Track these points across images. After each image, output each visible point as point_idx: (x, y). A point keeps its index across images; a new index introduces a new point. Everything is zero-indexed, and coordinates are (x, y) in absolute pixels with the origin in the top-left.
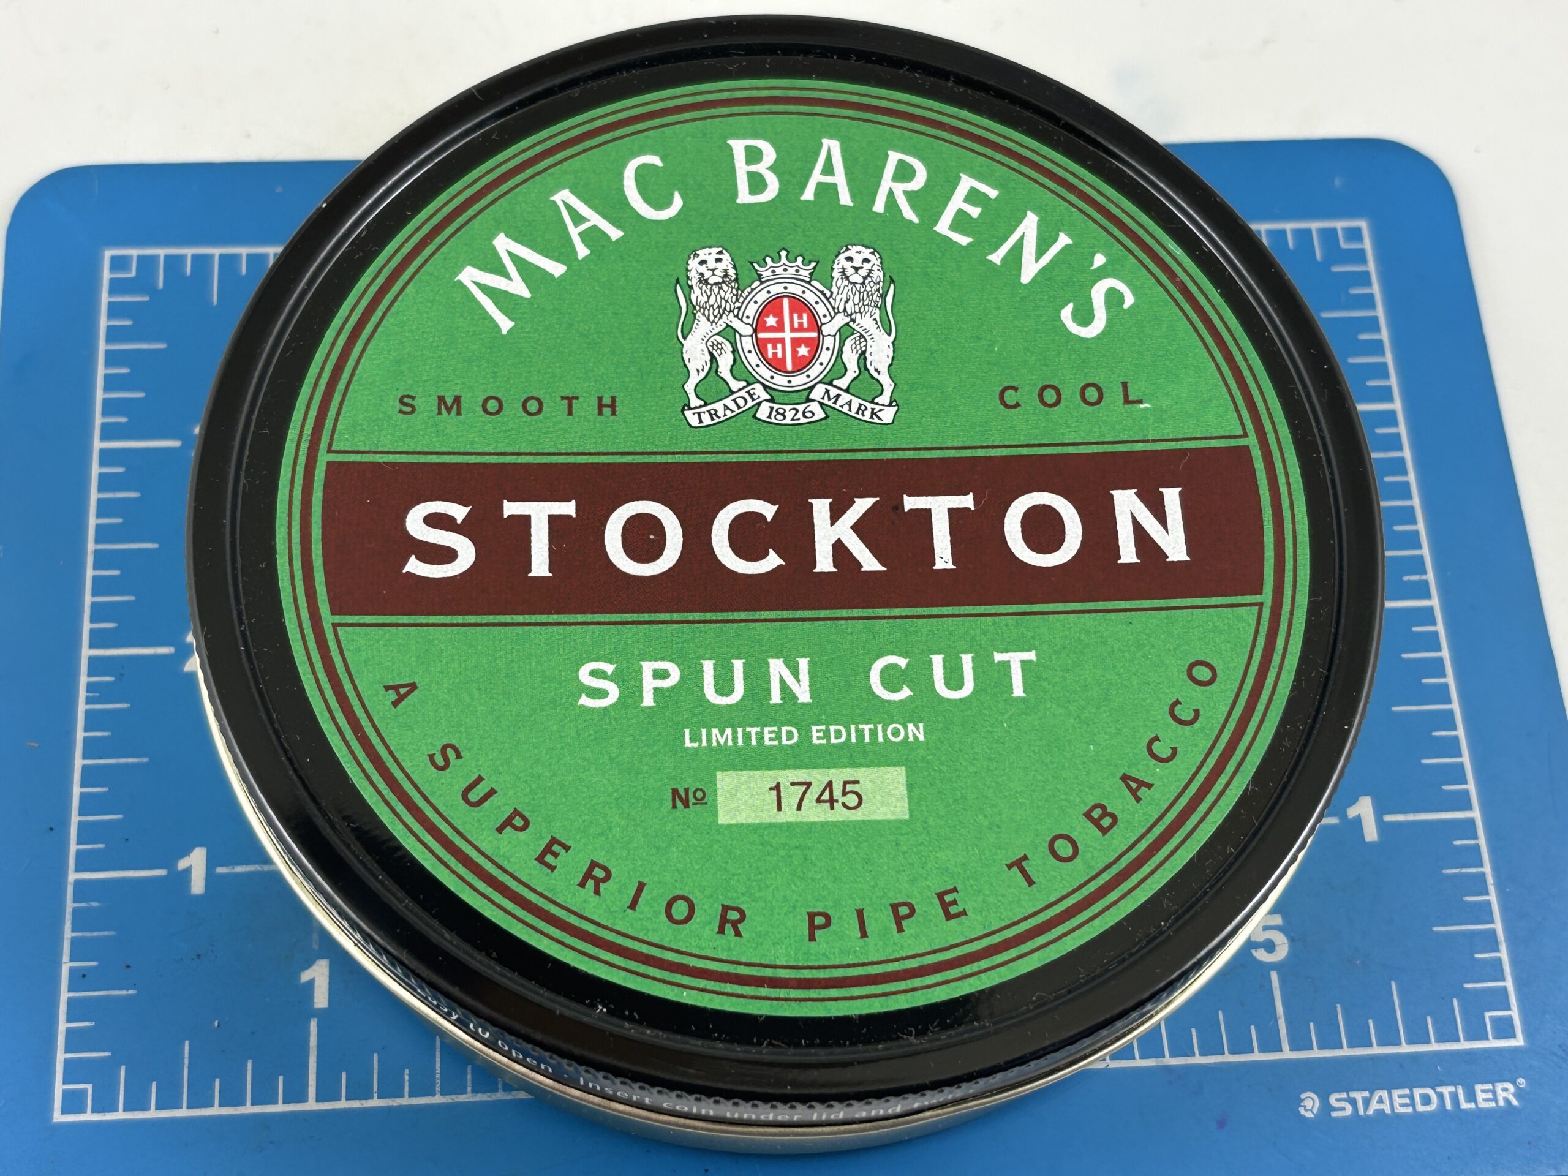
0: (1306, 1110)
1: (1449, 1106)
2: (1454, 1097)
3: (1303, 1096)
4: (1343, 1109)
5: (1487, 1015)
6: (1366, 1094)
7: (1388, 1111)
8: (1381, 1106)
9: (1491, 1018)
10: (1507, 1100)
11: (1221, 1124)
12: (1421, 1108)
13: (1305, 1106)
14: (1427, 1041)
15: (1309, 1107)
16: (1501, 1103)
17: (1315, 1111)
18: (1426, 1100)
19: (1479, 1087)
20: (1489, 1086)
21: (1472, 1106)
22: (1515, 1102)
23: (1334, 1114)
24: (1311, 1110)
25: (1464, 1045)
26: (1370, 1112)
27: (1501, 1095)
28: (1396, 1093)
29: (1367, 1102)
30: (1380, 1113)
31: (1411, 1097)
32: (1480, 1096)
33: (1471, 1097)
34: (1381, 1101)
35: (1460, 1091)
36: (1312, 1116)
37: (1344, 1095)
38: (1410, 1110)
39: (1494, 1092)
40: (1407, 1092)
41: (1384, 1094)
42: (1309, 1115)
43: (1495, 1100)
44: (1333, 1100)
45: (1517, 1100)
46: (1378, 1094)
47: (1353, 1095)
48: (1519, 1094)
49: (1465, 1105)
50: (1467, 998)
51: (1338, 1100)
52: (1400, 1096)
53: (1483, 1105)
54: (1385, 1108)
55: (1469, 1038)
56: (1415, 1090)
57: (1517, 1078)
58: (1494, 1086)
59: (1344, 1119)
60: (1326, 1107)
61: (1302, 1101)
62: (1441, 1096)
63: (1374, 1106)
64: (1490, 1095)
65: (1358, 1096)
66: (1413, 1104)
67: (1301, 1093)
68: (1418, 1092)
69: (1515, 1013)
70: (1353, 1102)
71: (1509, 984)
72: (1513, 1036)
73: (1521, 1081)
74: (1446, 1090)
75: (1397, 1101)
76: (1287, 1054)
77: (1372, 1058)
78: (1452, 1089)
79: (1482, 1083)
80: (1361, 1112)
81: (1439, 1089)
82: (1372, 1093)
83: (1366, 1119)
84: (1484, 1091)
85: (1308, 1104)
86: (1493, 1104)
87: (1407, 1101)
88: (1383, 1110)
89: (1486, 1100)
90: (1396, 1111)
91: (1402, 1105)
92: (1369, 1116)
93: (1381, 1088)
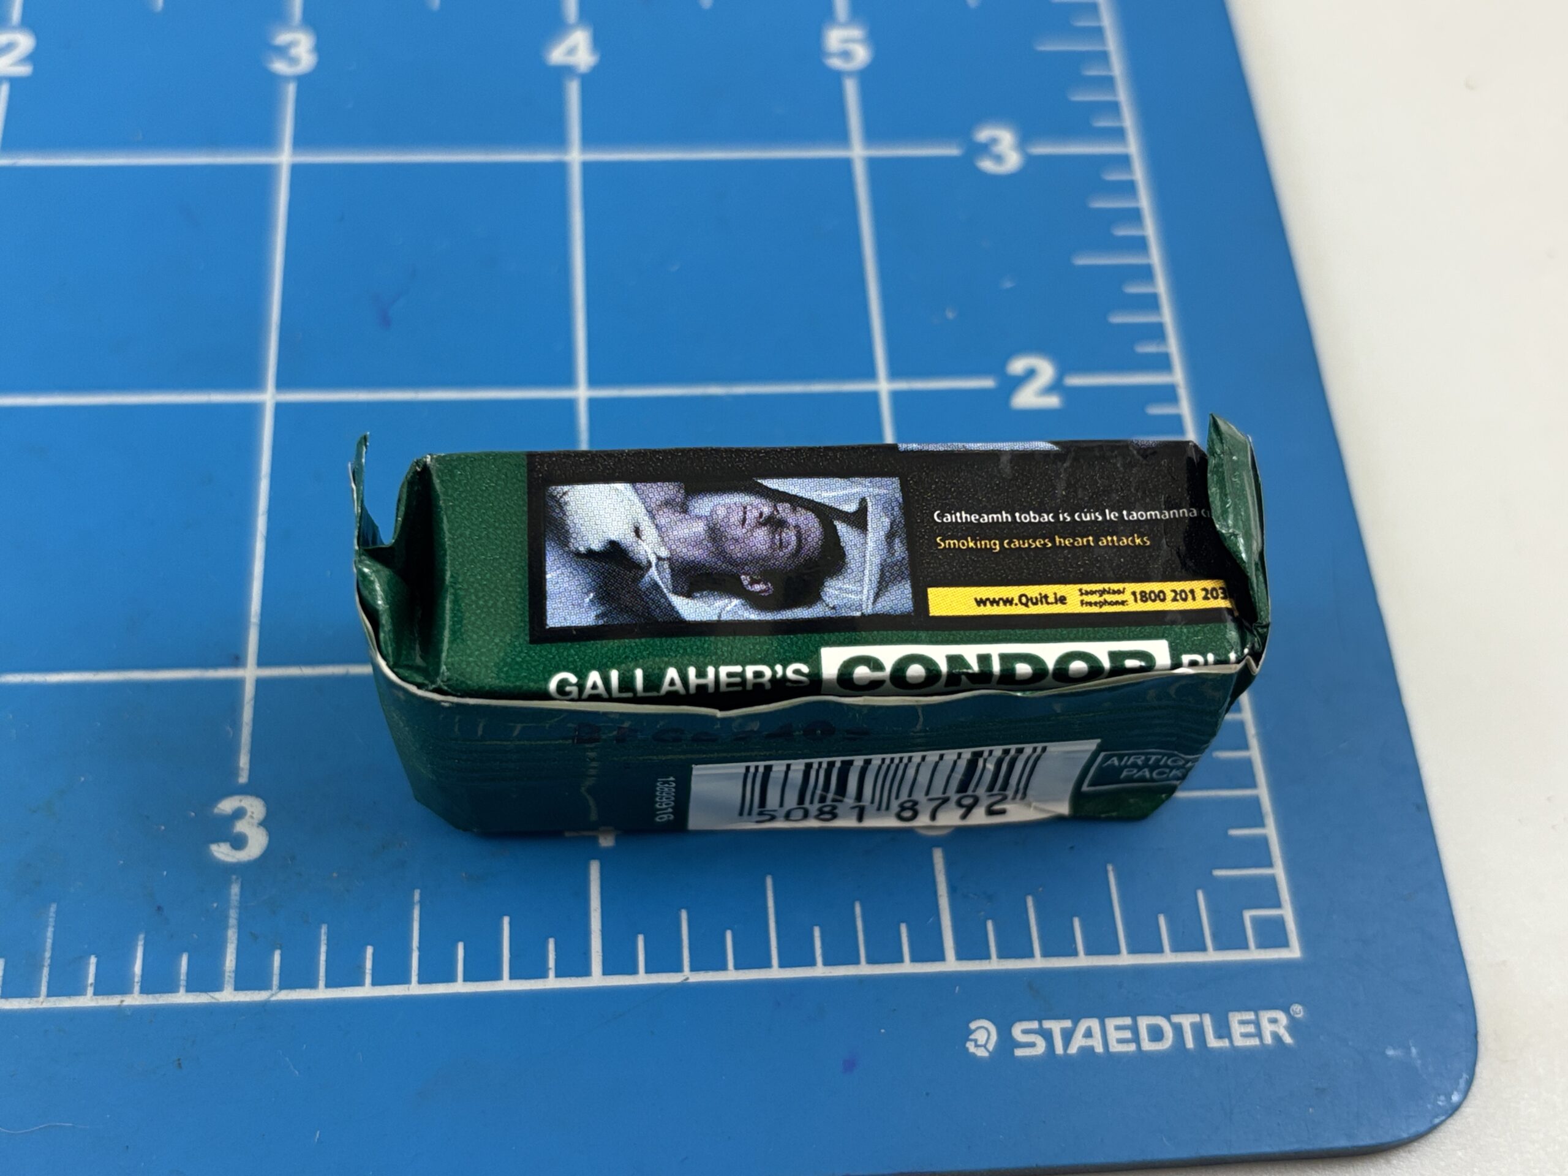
0: (977, 1046)
1: (1190, 1044)
2: (1199, 1031)
3: (973, 1025)
4: (1032, 1045)
5: (1248, 915)
6: (1068, 1024)
7: (1099, 1049)
8: (1089, 1042)
9: (1253, 918)
10: (1276, 1037)
11: (850, 1065)
12: (1147, 1046)
13: (976, 1041)
14: (1160, 950)
15: (982, 1041)
16: (1268, 1040)
17: (991, 1047)
18: (1156, 1034)
19: (1235, 1018)
20: (1251, 1016)
21: (1225, 1043)
22: (1288, 1039)
24: (985, 1046)
25: (1212, 956)
26: (1073, 1050)
27: (1268, 1029)
28: (1111, 1023)
29: (1068, 1036)
30: (1087, 1052)
31: (1135, 1029)
32: (1237, 1029)
33: (1223, 1030)
34: (1088, 1034)
35: (1207, 1020)
36: (986, 1054)
37: (1035, 1025)
38: (1132, 1047)
39: (1257, 1024)
40: (1128, 1021)
41: (1094, 1024)
42: (982, 1053)
43: (1259, 1034)
44: (1017, 1031)
45: (1292, 1035)
46: (1084, 1024)
47: (1048, 1024)
48: (1294, 1026)
49: (1213, 1042)
50: (1215, 889)
51: (1026, 1032)
52: (1118, 1028)
53: (1239, 1042)
54: (1096, 1045)
55: (1220, 947)
56: (1140, 1019)
57: (1291, 1004)
58: (1257, 1015)
59: (1033, 1059)
60: (1007, 1042)
61: (972, 1032)
62: (1178, 1029)
63: (1078, 1042)
64: (1251, 1029)
65: (1056, 1027)
66: (1136, 1039)
67: (970, 1021)
68: (1144, 1022)
69: (1287, 913)
70: (1047, 1035)
71: (1279, 871)
72: (1285, 944)
73: (1298, 1010)
74: (1186, 1021)
75: (1113, 1035)
76: (951, 964)
77: (1078, 972)
78: (1196, 1018)
79: (1239, 1010)
80: (1059, 1049)
81: (1176, 1019)
82: (1076, 1023)
83: (1067, 1060)
84: (1243, 1023)
85: (981, 1036)
86: (1255, 1042)
87: (1128, 1035)
88: (1092, 1048)
89: (1245, 1035)
90: (1112, 1049)
91: (1121, 1041)
92: (1071, 1056)
93: (1090, 1015)
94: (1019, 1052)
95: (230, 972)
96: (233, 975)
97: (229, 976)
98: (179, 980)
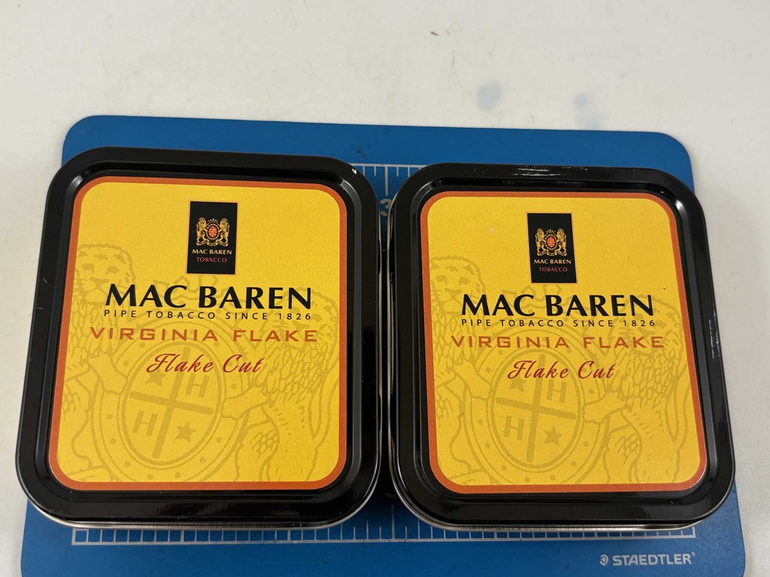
0: (603, 562)
1: (662, 563)
2: (665, 559)
3: (602, 556)
4: (618, 562)
6: (628, 556)
7: (637, 564)
8: (634, 562)
10: (687, 561)
11: (567, 567)
12: (651, 563)
13: (602, 561)
15: (604, 561)
16: (685, 563)
17: (606, 563)
18: (653, 560)
19: (675, 555)
20: (680, 555)
21: (672, 563)
22: (690, 563)
25: (670, 537)
26: (629, 564)
27: (684, 559)
28: (640, 556)
29: (628, 560)
30: (633, 565)
31: (647, 558)
32: (676, 559)
33: (672, 560)
34: (634, 559)
35: (668, 556)
36: (605, 565)
37: (619, 556)
38: (646, 564)
39: (682, 558)
40: (645, 556)
41: (636, 556)
42: (604, 564)
43: (682, 561)
44: (614, 558)
46: (633, 556)
47: (623, 556)
48: (692, 559)
49: (669, 563)
51: (616, 558)
53: (676, 563)
57: (692, 552)
59: (618, 567)
60: (611, 561)
61: (601, 558)
62: (659, 558)
64: (680, 559)
65: (625, 557)
66: (647, 561)
67: (601, 555)
68: (650, 556)
72: (691, 534)
73: (693, 553)
74: (662, 556)
75: (641, 560)
77: (631, 541)
78: (664, 555)
79: (677, 553)
80: (626, 564)
81: (659, 555)
82: (631, 556)
84: (677, 557)
85: (604, 560)
86: (681, 563)
87: (645, 560)
88: (635, 564)
89: (678, 561)
90: (640, 564)
91: (643, 562)
92: (628, 566)
93: (634, 554)
94: (614, 564)
96: (394, 534)
98: (379, 535)
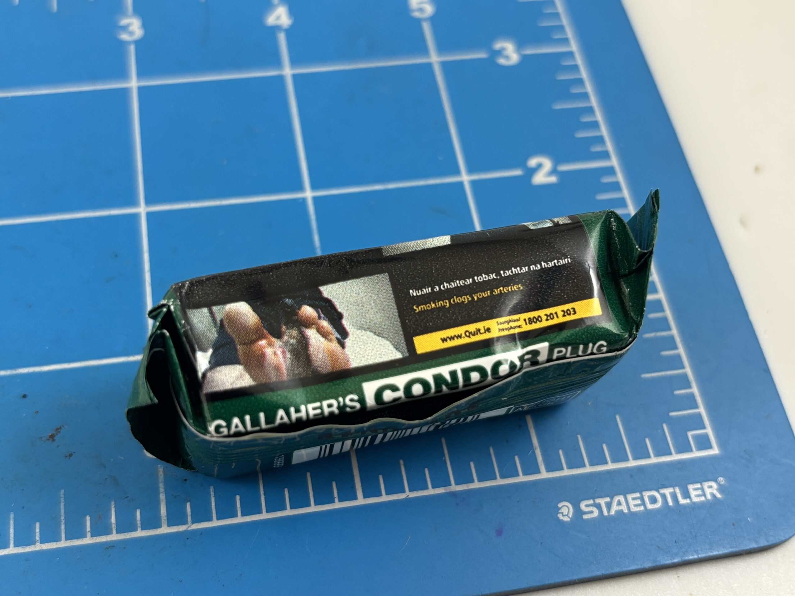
0: (563, 516)
1: (671, 503)
2: (674, 496)
3: (560, 505)
4: (592, 512)
5: (690, 434)
6: (608, 499)
7: (626, 511)
8: (620, 508)
9: (694, 437)
10: (713, 495)
11: (499, 532)
12: (650, 506)
13: (562, 513)
14: (649, 457)
16: (709, 497)
17: (571, 515)
18: (653, 500)
19: (691, 488)
20: (698, 486)
21: (688, 501)
22: (719, 496)
23: (585, 517)
24: (567, 515)
25: (676, 457)
26: (613, 512)
27: (708, 491)
28: (630, 497)
29: (609, 505)
30: (620, 513)
31: (642, 499)
32: (693, 493)
33: (686, 494)
34: (619, 503)
35: (677, 490)
36: (569, 519)
37: (591, 502)
38: (642, 508)
39: (702, 490)
41: (621, 498)
42: (566, 519)
44: (583, 506)
45: (721, 494)
46: (616, 499)
47: (598, 501)
48: (721, 489)
49: (682, 501)
50: (672, 422)
51: (587, 506)
53: (696, 499)
54: (624, 509)
55: (679, 452)
56: (644, 493)
57: (718, 478)
58: (701, 485)
59: (593, 519)
60: (579, 513)
61: (560, 509)
62: (663, 496)
63: (615, 508)
64: (700, 492)
65: (602, 502)
66: (644, 504)
68: (646, 495)
69: (709, 431)
70: (598, 506)
71: (702, 411)
72: (710, 447)
73: (720, 479)
74: (667, 492)
75: (632, 503)
76: (545, 474)
77: (609, 472)
78: (671, 490)
80: (605, 513)
81: (662, 491)
83: (610, 518)
84: (695, 489)
85: (565, 511)
86: (703, 498)
87: (639, 502)
88: (622, 511)
89: (697, 496)
90: (632, 510)
91: (636, 505)
92: (612, 516)
93: (618, 494)
95: (164, 517)
96: (166, 518)
97: (164, 519)
